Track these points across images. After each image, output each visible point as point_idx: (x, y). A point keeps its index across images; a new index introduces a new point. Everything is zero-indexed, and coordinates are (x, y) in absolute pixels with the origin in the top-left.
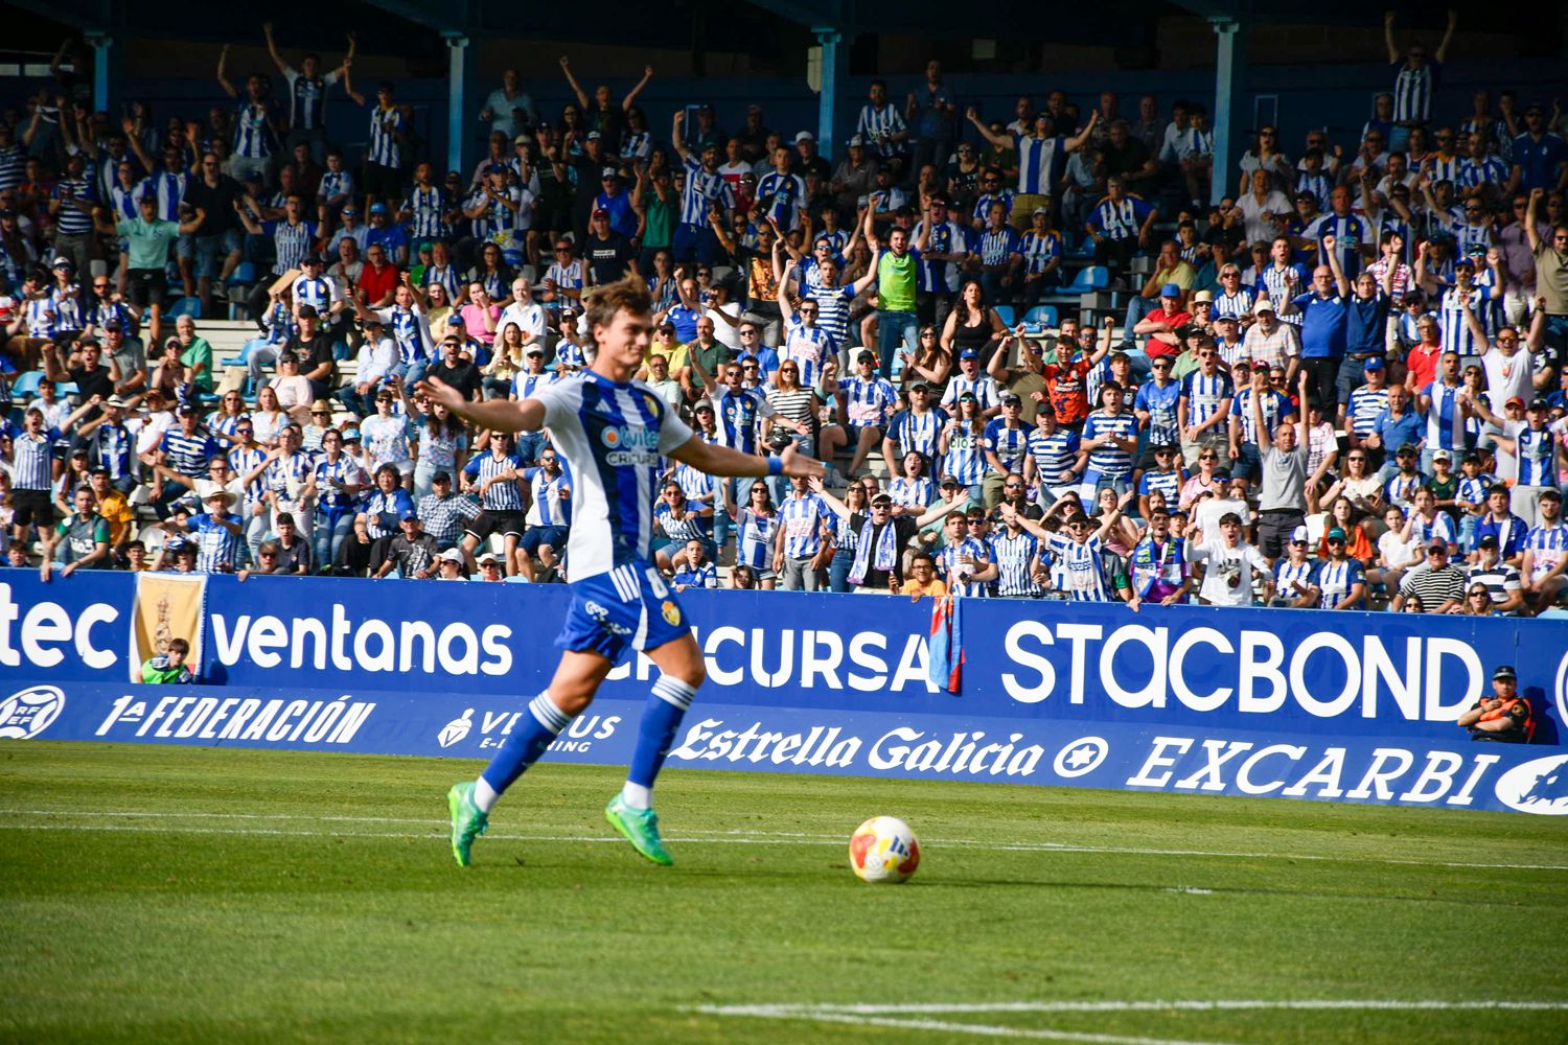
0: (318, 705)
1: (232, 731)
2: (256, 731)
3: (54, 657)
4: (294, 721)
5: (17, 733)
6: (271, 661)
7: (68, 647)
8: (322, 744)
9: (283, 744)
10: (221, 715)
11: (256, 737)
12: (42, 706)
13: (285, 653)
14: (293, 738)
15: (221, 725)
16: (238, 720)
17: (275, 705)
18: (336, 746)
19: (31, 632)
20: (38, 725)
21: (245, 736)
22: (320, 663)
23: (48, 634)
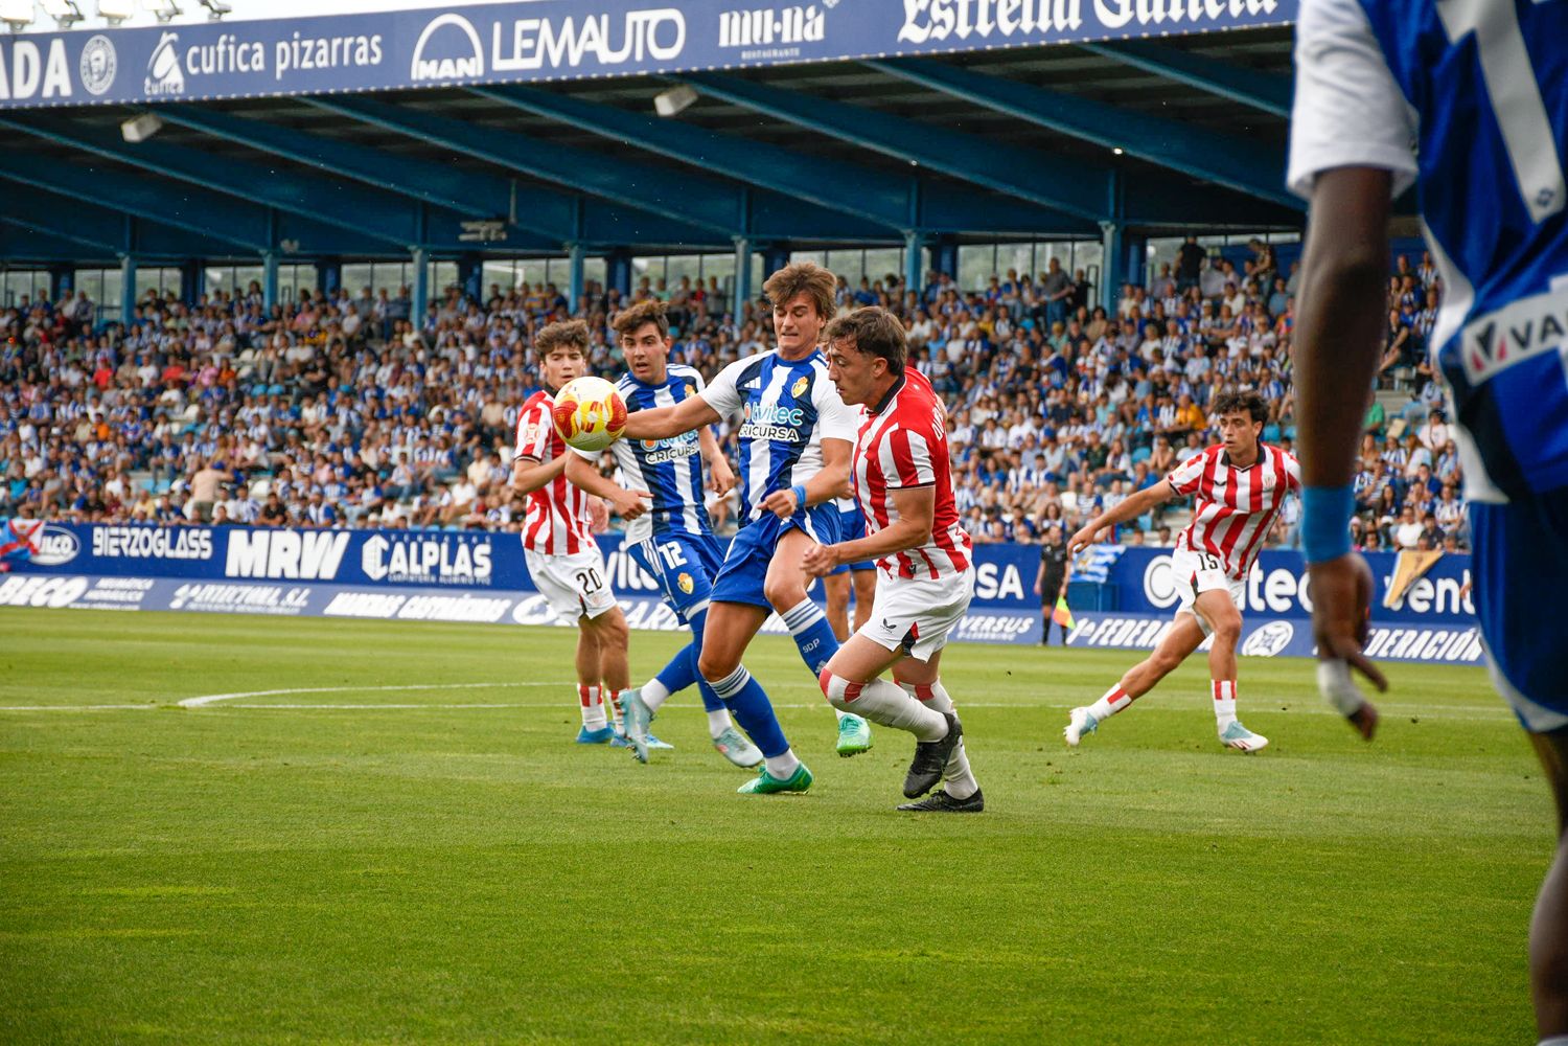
0: (1454, 635)
1: (1398, 652)
2: (1414, 652)
3: (1285, 605)
4: (1439, 645)
5: (1263, 652)
6: (1423, 607)
7: (1294, 599)
8: (1458, 661)
9: (1433, 660)
10: (1392, 641)
11: (1415, 656)
12: (1278, 635)
13: (1433, 602)
14: (1439, 656)
15: (1391, 648)
16: (1403, 644)
17: (1427, 634)
18: (1467, 662)
19: (1271, 589)
20: (1277, 647)
21: (1407, 656)
22: (1455, 609)
23: (1282, 590)
